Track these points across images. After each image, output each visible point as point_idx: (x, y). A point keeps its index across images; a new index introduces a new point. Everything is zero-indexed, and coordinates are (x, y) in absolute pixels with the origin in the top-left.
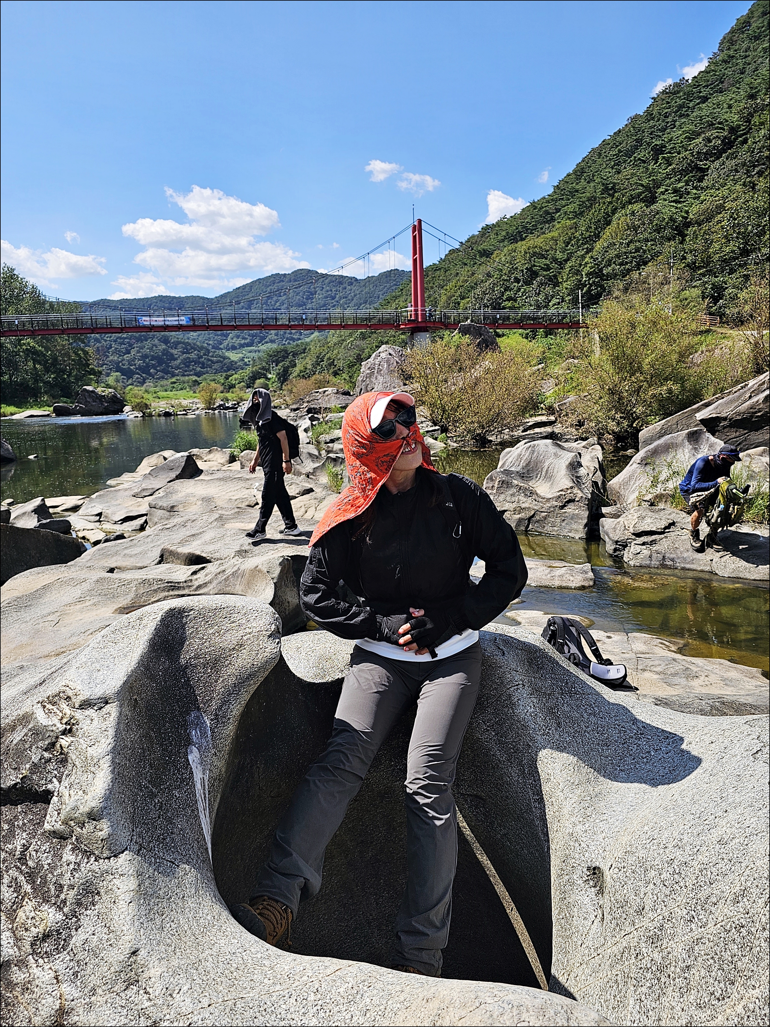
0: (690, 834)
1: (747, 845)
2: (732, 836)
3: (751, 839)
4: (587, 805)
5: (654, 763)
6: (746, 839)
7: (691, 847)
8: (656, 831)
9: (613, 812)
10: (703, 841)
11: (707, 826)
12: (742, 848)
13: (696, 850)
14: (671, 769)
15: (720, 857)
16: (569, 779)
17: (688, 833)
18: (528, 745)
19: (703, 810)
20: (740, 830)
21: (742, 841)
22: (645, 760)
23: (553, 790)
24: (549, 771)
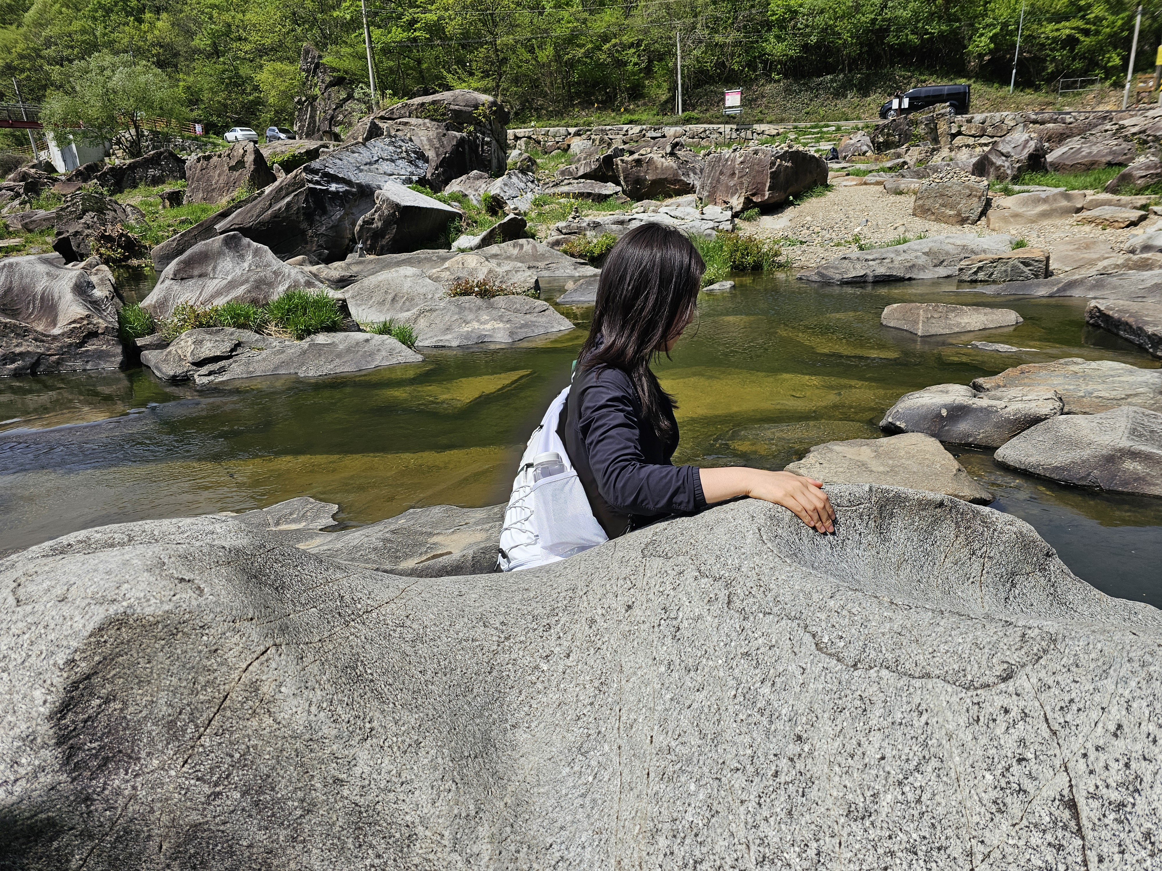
0: (772, 820)
1: (919, 801)
2: (868, 794)
3: (918, 784)
4: (513, 848)
5: (558, 685)
6: (907, 789)
7: (797, 849)
8: (688, 841)
9: (563, 833)
10: (813, 827)
11: (791, 788)
12: (916, 813)
13: (811, 853)
14: (597, 684)
15: (881, 851)
16: (456, 812)
17: (766, 820)
18: (338, 781)
19: (749, 752)
20: (874, 772)
21: (900, 797)
22: (539, 686)
23: (431, 856)
24: (408, 818)
